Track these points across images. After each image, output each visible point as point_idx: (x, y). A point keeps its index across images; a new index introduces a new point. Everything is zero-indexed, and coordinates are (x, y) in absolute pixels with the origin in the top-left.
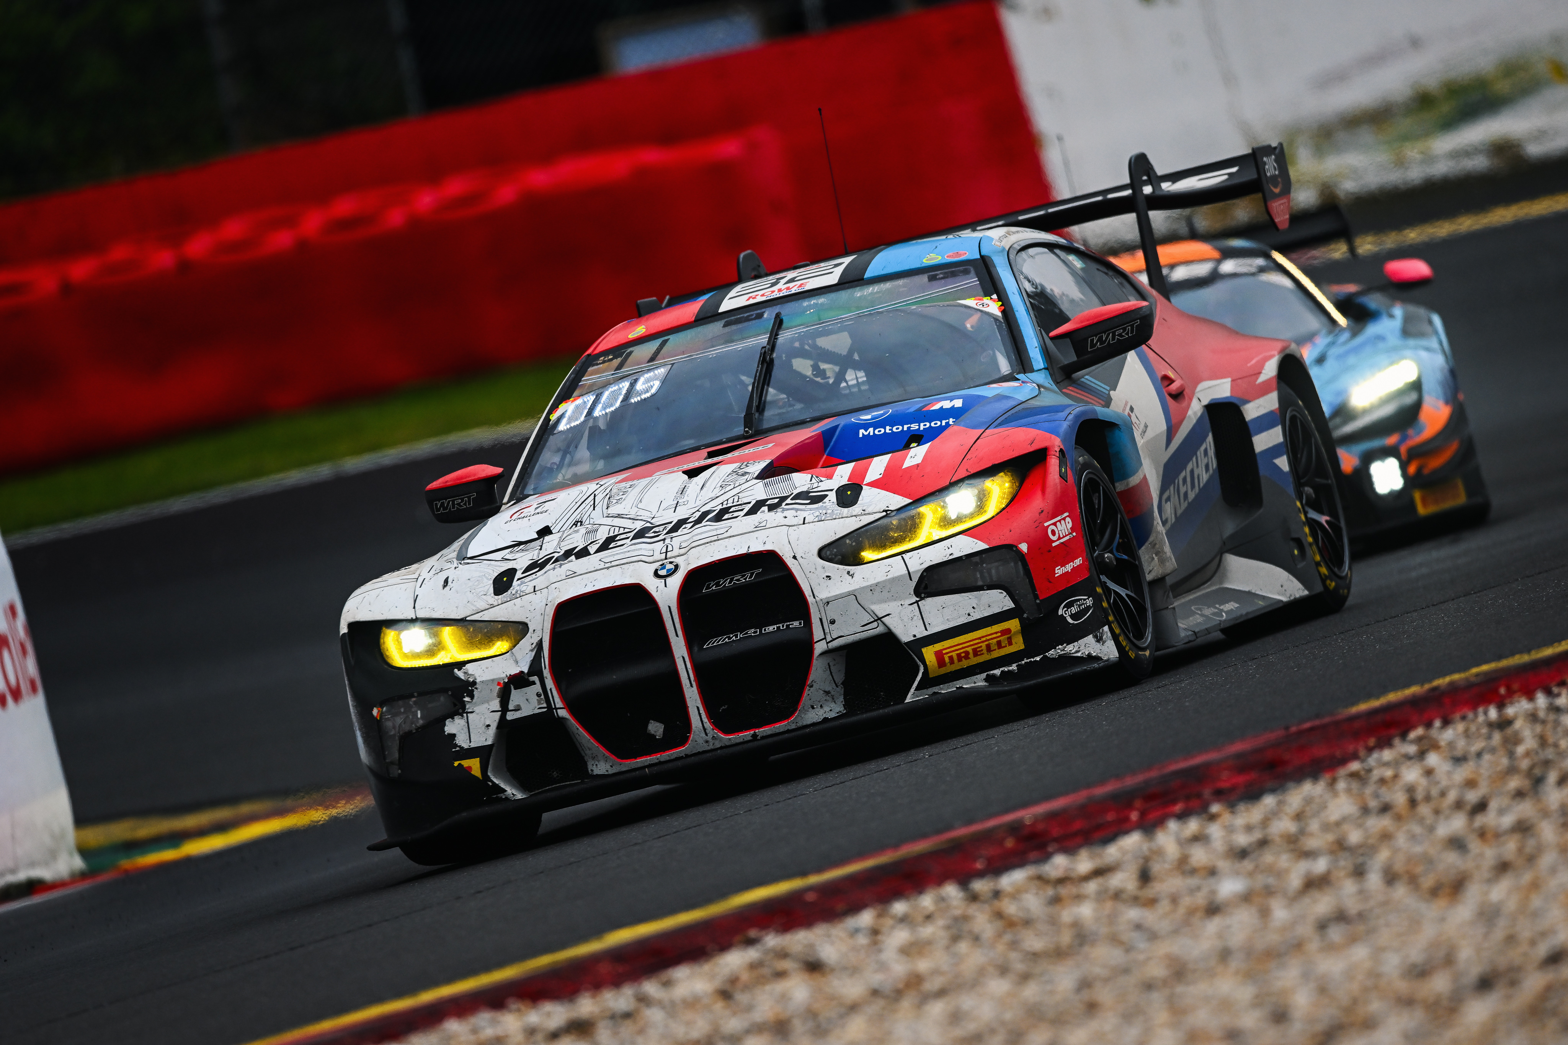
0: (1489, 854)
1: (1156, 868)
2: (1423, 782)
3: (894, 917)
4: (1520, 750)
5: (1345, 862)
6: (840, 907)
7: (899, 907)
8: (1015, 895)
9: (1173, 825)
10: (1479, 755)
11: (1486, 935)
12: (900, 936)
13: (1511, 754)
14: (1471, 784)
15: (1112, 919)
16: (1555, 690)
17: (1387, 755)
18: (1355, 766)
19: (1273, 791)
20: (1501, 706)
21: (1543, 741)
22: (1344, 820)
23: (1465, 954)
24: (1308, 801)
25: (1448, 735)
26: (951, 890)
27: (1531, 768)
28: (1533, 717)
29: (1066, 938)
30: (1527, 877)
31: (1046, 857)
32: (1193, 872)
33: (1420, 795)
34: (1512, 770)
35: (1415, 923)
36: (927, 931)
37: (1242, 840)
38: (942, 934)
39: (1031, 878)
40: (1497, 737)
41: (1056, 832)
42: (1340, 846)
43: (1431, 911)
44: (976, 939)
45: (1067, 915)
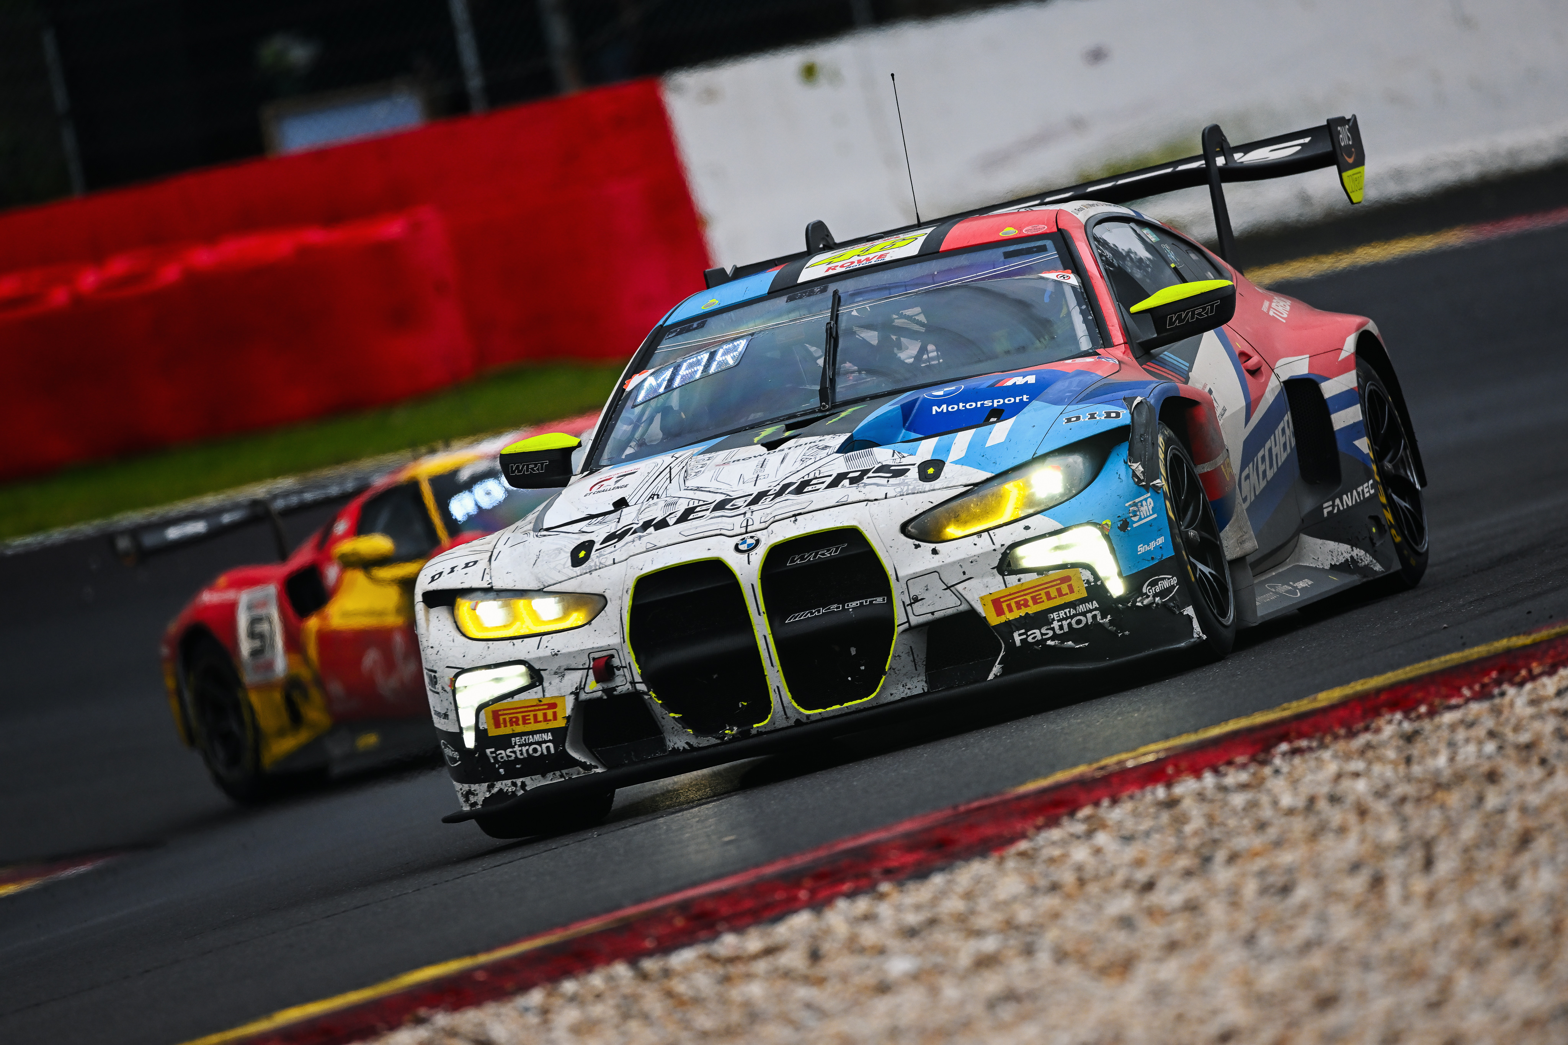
0: (1158, 933)
1: (827, 946)
2: (1092, 861)
3: (563, 996)
4: (1188, 829)
5: (1015, 941)
6: (509, 986)
7: (569, 986)
8: (685, 975)
9: (842, 904)
10: (1147, 834)
11: (1156, 1014)
12: (570, 1016)
13: (1179, 832)
14: (1139, 863)
15: (780, 998)
16: (1222, 769)
17: (1055, 834)
18: (1023, 845)
19: (942, 869)
20: (1169, 785)
21: (1211, 821)
22: (1015, 899)
24: (978, 880)
25: (1116, 814)
26: (621, 970)
27: (1200, 847)
28: (1201, 796)
29: (736, 1017)
30: (1195, 956)
31: (714, 936)
32: (862, 951)
33: (1089, 873)
34: (1179, 850)
35: (1084, 1002)
36: (598, 1010)
37: (912, 919)
38: (611, 1012)
39: (700, 957)
40: (1165, 817)
41: (725, 910)
42: (1010, 926)
43: (1101, 988)
44: (645, 1017)
45: (737, 993)
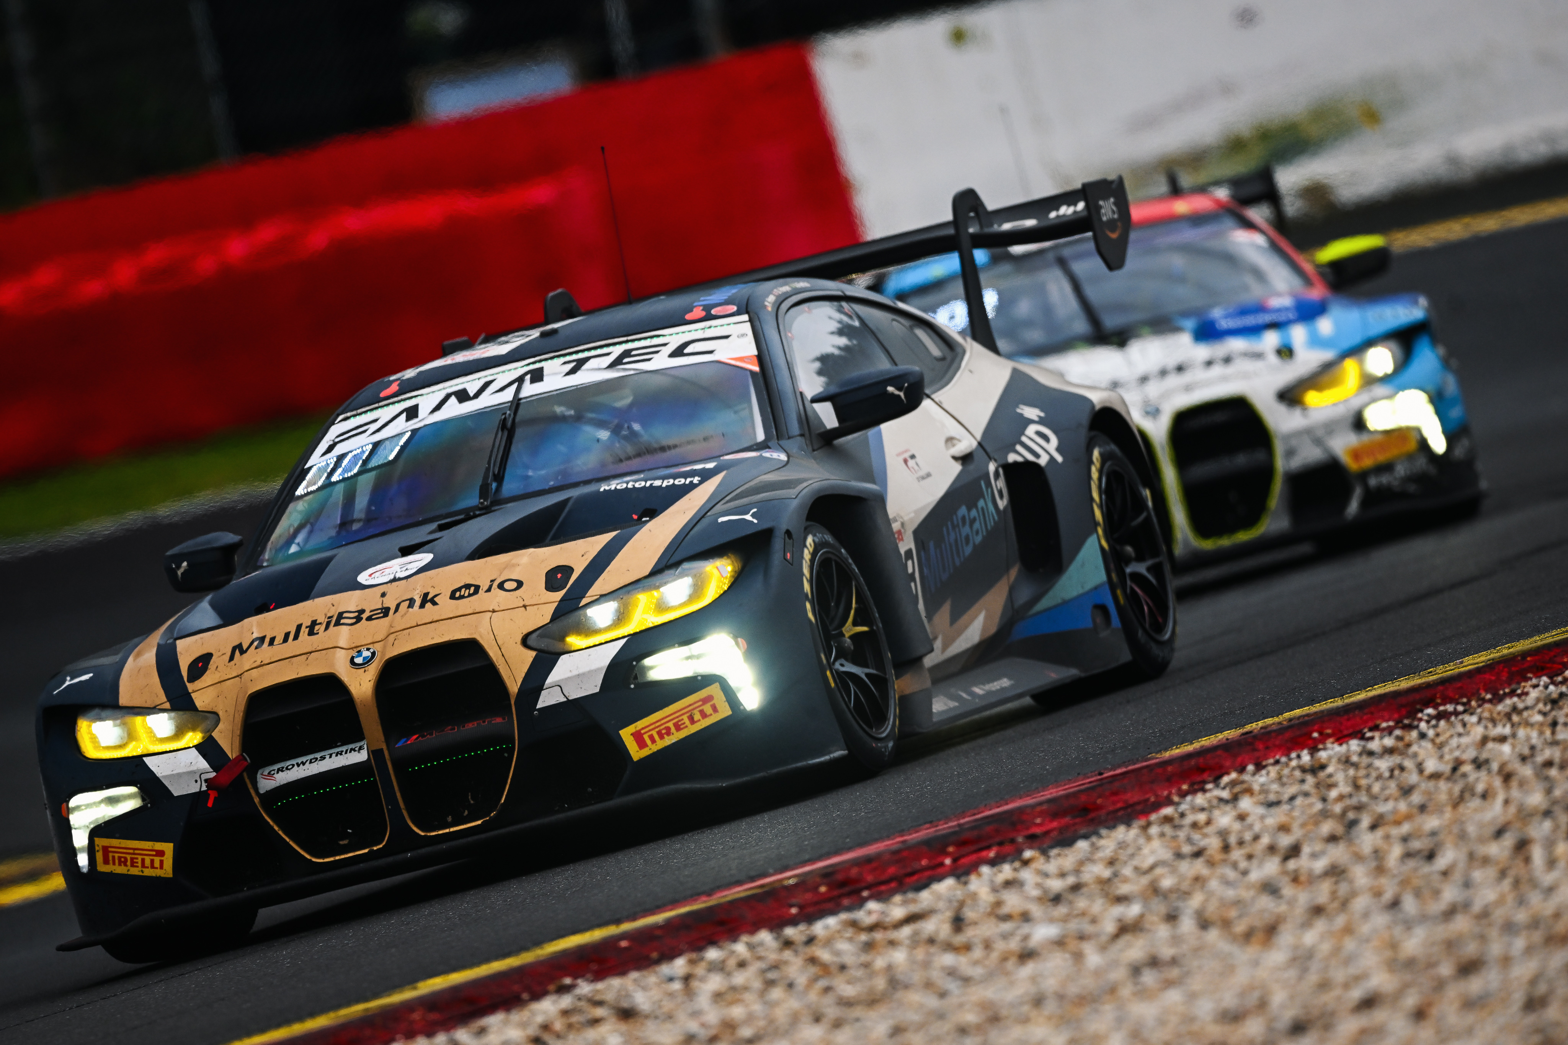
0: (1303, 898)
1: (969, 914)
2: (1237, 826)
3: (707, 963)
4: (1333, 794)
5: (1159, 907)
6: (655, 955)
7: (713, 954)
8: (828, 942)
9: (986, 871)
10: (1292, 798)
11: (1300, 978)
12: (715, 982)
13: (1324, 799)
14: (1284, 828)
15: (926, 965)
16: (1368, 734)
17: (1200, 799)
18: (1168, 811)
19: (1086, 837)
20: (1314, 750)
21: (1356, 785)
22: (1158, 864)
23: (1278, 998)
24: (1122, 845)
25: (1262, 778)
26: (765, 936)
27: (1344, 813)
28: (1346, 761)
29: (880, 983)
30: (1340, 921)
31: (860, 903)
32: (1007, 918)
33: (1233, 840)
34: (1325, 814)
35: (1229, 969)
36: (740, 978)
37: (1056, 885)
38: (756, 980)
39: (844, 924)
40: (1310, 780)
41: (869, 877)
42: (1155, 890)
43: (1243, 955)
44: (790, 986)
45: (880, 963)
